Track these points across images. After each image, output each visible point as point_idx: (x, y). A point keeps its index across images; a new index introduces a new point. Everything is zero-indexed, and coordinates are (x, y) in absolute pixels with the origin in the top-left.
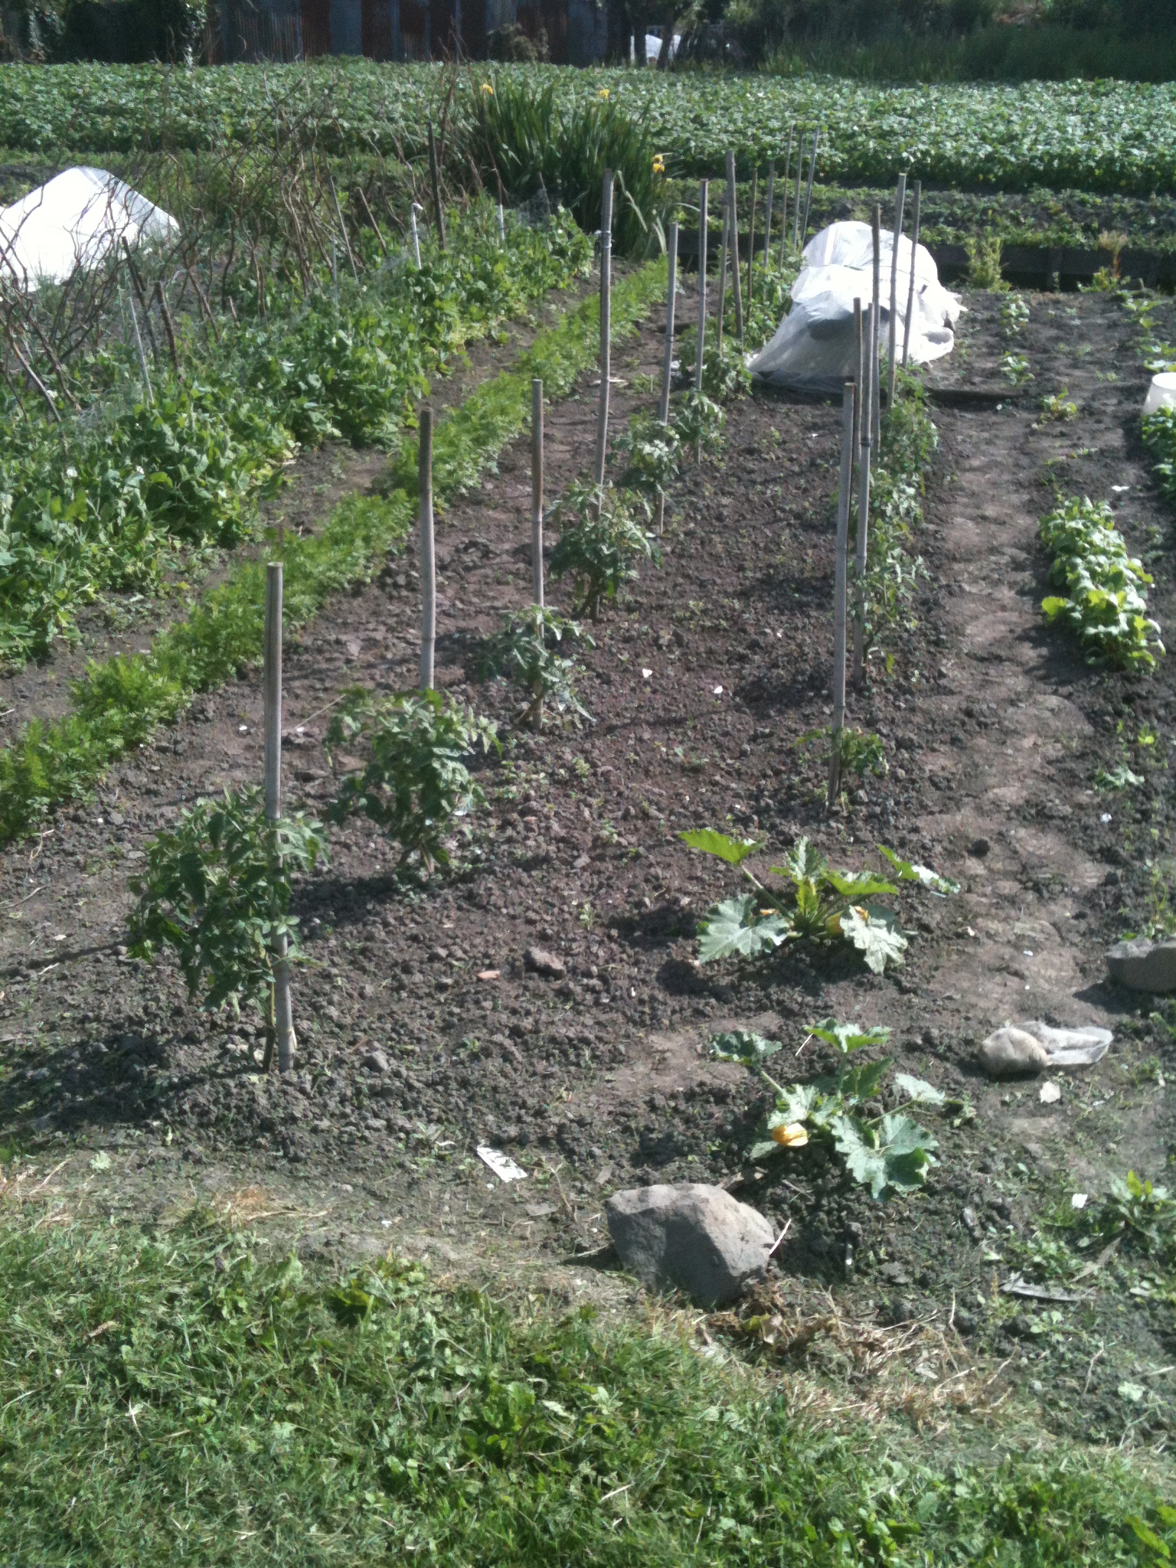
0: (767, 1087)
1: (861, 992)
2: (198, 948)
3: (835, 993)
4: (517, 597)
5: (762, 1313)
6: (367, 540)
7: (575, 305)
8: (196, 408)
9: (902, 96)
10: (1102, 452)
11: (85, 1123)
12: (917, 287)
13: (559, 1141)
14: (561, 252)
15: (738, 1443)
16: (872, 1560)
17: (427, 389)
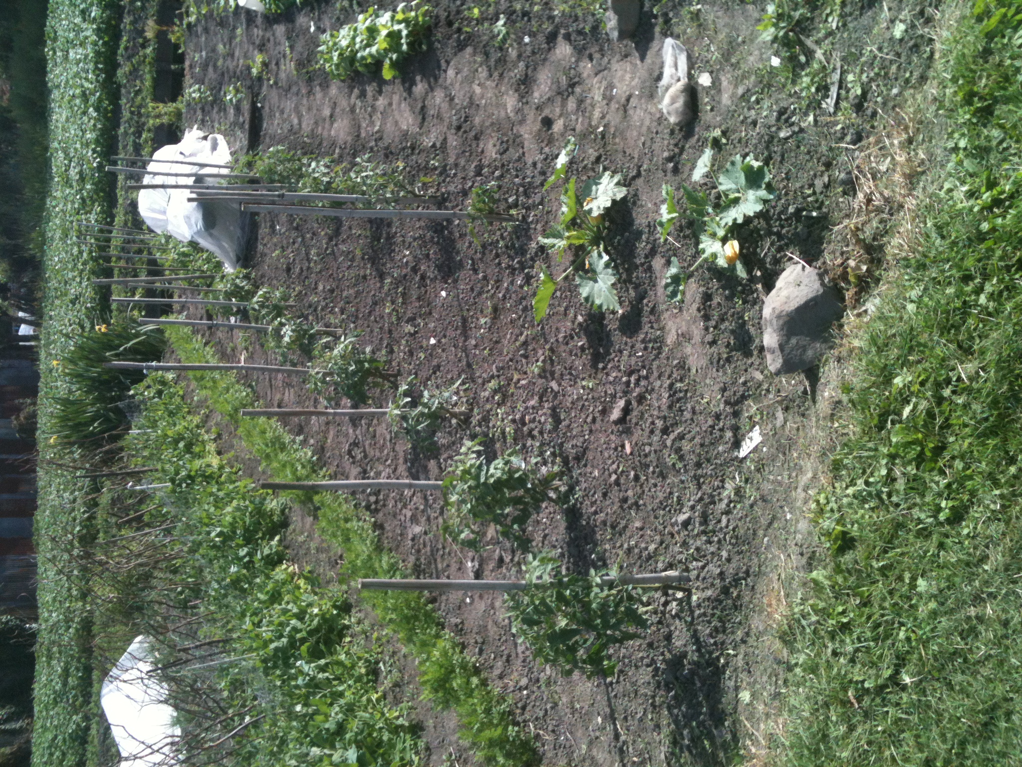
0: (701, 266)
1: (639, 203)
2: (609, 632)
3: (640, 220)
4: (384, 425)
5: (847, 273)
6: (347, 520)
7: (194, 384)
8: (259, 627)
9: (57, 166)
10: (289, 38)
11: (720, 706)
12: (181, 158)
13: (736, 404)
14: (160, 393)
15: (931, 291)
16: (1007, 203)
17: (249, 481)
